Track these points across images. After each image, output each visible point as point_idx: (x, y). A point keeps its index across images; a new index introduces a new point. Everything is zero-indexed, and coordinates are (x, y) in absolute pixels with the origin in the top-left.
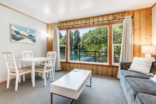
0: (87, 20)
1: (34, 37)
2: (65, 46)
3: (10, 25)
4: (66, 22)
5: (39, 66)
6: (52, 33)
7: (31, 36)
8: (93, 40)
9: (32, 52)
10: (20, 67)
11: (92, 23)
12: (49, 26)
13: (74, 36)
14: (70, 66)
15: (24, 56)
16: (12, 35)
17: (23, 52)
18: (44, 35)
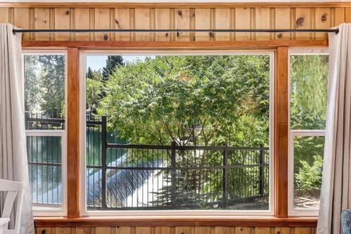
0: (180, 13)
4: (70, 9)
8: (165, 99)
11: (207, 33)
13: (39, 65)
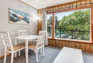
0: (70, 4)
1: (28, 19)
2: (52, 26)
3: (9, 9)
4: (53, 7)
5: (32, 42)
6: (42, 17)
7: (25, 18)
8: (70, 22)
9: (26, 31)
10: (16, 44)
12: (39, 11)
14: (55, 43)
15: (20, 35)
16: (11, 17)
17: (19, 31)
18: (35, 18)
